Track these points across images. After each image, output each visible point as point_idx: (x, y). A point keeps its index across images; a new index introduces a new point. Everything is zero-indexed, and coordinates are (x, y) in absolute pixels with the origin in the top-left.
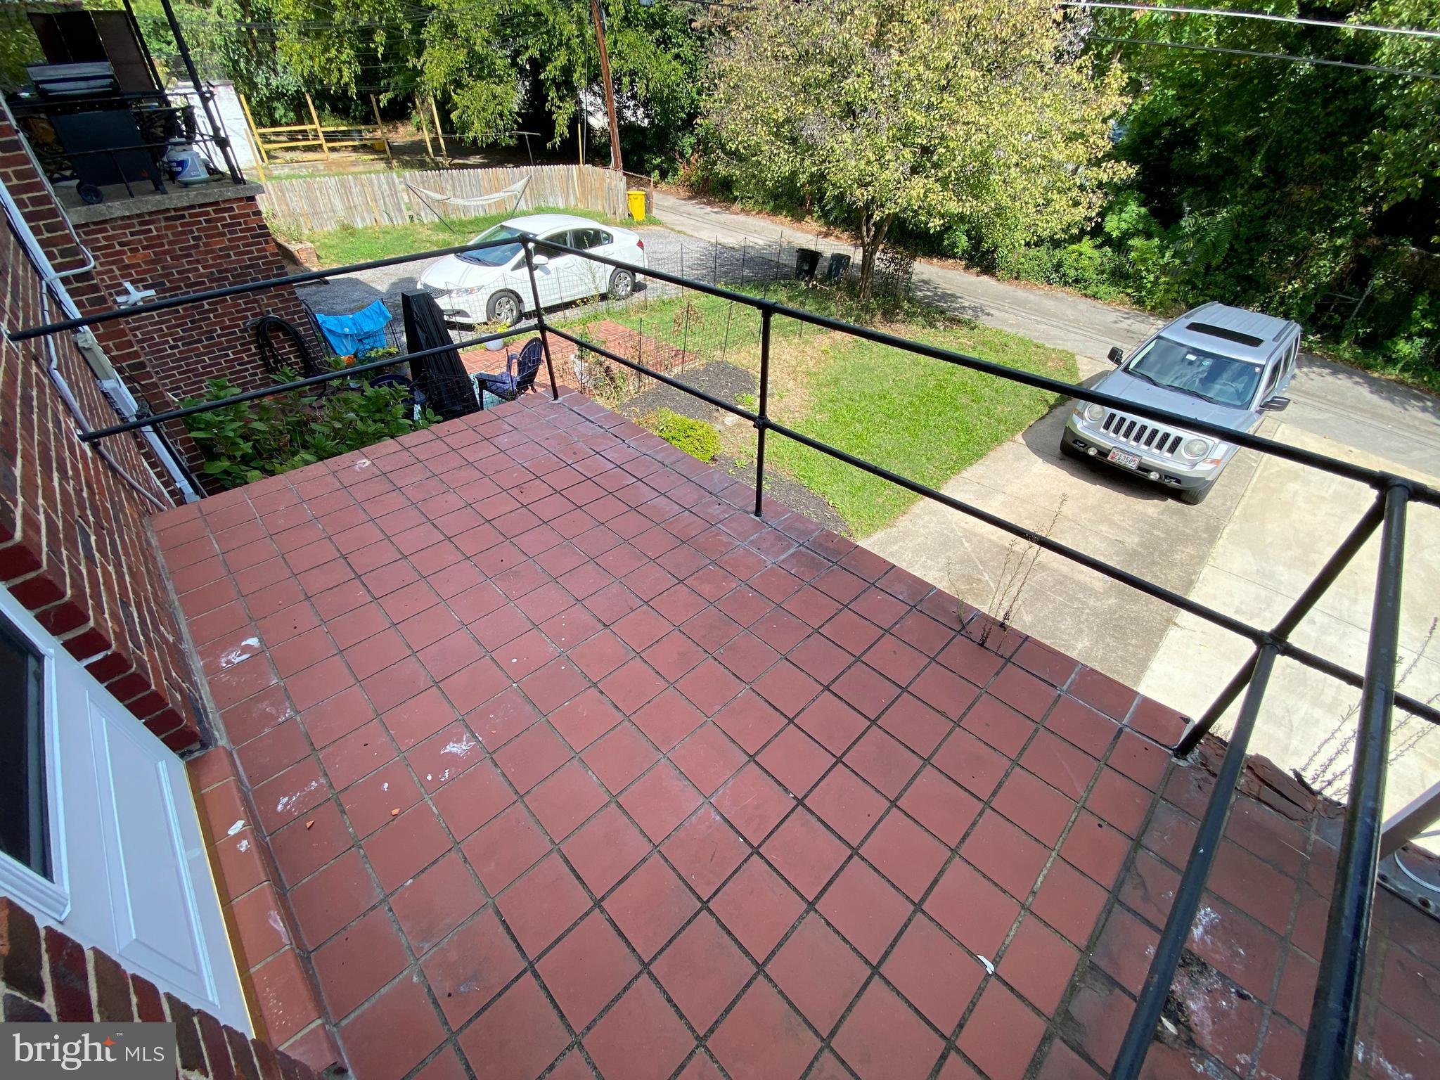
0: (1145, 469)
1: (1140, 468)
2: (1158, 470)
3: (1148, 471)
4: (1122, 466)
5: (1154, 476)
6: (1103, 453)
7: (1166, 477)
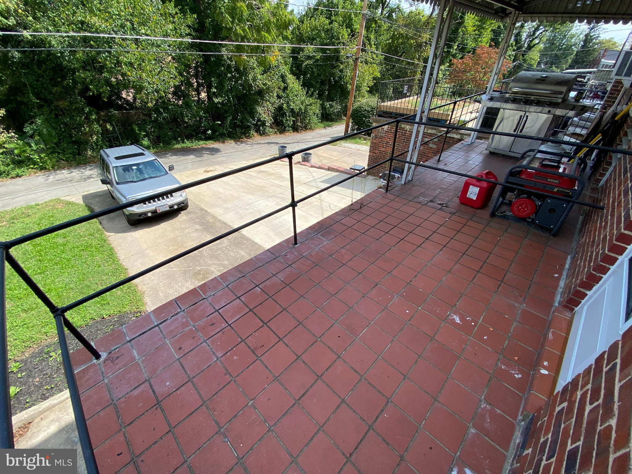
0: (171, 207)
1: (170, 208)
2: (176, 204)
3: (173, 207)
4: (165, 211)
5: (176, 207)
6: (154, 212)
7: (179, 205)
